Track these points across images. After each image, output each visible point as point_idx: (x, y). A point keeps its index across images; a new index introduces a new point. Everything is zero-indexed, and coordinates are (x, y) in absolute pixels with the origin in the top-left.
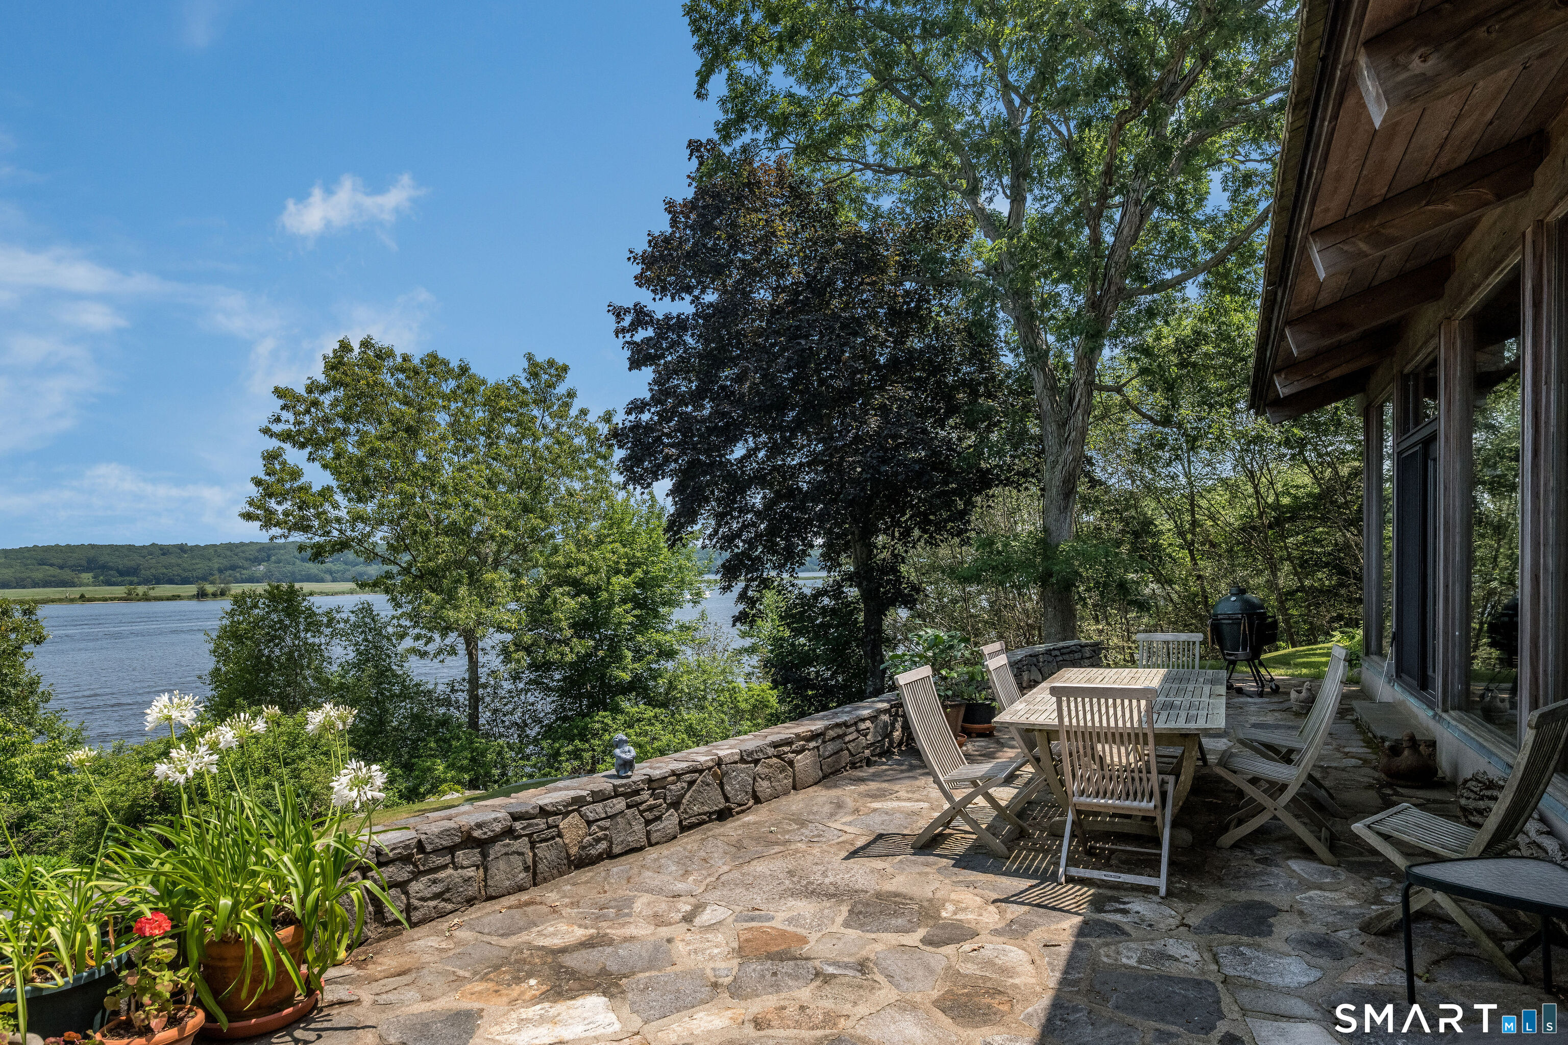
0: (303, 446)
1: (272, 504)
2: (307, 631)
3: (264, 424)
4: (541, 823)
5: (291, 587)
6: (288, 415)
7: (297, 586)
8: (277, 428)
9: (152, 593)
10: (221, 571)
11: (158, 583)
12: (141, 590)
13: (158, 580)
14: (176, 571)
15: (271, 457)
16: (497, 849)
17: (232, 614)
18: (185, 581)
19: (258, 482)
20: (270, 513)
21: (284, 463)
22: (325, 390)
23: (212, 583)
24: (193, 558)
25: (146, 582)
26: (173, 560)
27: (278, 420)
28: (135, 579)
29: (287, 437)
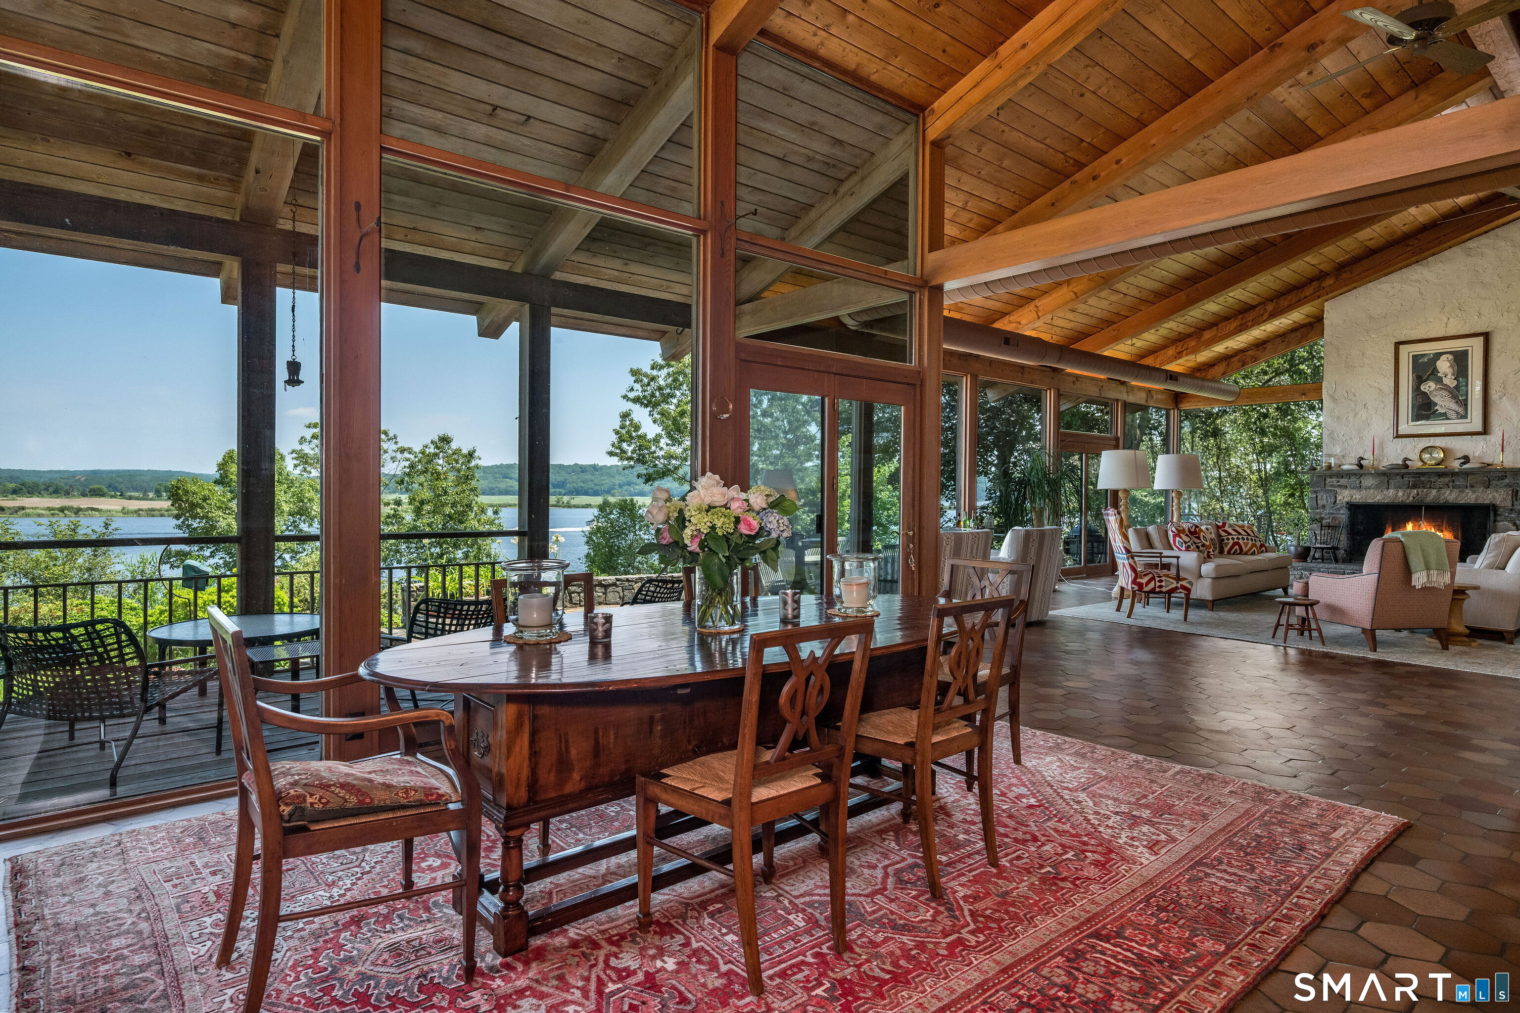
0: (646, 406)
1: (625, 445)
2: (640, 530)
3: (624, 393)
4: (627, 584)
5: (632, 500)
6: (637, 386)
7: (635, 498)
8: (632, 395)
9: (573, 502)
10: (620, 486)
11: (577, 494)
12: (566, 499)
13: (578, 492)
14: (590, 485)
15: (625, 416)
16: (611, 589)
17: (597, 518)
18: (596, 494)
19: (617, 433)
20: (623, 452)
21: (632, 420)
22: (661, 367)
23: (613, 495)
24: (602, 475)
25: (570, 493)
26: (588, 476)
27: (632, 389)
28: (563, 491)
29: (636, 400)
